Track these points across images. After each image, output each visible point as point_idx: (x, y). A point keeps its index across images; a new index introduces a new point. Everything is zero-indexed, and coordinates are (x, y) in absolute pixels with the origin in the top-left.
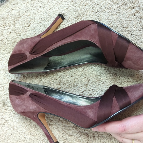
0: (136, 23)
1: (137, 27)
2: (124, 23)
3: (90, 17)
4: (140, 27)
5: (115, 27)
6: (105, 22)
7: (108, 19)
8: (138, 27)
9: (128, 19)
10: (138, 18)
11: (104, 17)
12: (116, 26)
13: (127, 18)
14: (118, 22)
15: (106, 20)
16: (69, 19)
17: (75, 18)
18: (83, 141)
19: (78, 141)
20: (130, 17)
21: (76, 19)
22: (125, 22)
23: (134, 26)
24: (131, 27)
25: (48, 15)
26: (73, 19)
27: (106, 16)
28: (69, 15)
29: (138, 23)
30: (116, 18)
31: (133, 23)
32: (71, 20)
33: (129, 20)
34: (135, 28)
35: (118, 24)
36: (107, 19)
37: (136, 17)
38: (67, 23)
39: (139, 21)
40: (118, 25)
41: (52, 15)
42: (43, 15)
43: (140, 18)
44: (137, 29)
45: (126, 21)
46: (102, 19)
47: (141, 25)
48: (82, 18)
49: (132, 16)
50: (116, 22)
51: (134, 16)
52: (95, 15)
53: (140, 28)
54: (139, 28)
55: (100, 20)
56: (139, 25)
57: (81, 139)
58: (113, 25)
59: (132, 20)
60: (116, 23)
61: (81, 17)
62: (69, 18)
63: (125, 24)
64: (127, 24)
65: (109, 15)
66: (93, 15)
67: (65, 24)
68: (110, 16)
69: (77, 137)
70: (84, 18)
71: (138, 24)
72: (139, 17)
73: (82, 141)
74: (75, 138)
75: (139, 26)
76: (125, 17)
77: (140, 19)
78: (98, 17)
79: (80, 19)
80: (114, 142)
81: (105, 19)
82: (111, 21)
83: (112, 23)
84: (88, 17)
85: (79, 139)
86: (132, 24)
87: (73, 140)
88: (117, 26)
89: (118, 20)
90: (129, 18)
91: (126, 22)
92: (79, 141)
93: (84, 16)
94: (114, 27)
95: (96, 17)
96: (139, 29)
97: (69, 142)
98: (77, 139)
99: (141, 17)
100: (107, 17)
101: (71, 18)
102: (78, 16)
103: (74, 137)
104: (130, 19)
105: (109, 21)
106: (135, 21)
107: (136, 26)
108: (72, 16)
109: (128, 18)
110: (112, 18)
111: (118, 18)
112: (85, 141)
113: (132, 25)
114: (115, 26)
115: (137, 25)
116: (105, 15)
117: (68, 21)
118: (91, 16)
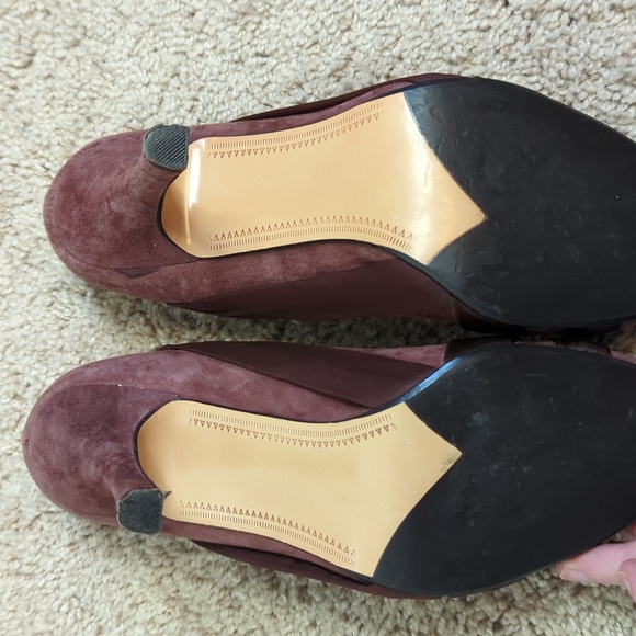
0: (510, 40)
1: (514, 61)
2: (452, 44)
3: (300, 15)
4: (530, 57)
5: (412, 60)
6: (370, 36)
7: (381, 23)
8: (519, 60)
9: (475, 24)
10: (517, 18)
11: (364, 15)
12: (418, 58)
13: (467, 19)
14: (426, 35)
15: (373, 30)
16: (206, 29)
17: (229, 23)
18: (253, 607)
19: (228, 604)
20: (482, 11)
21: (237, 29)
22: (455, 37)
23: (500, 57)
24: (488, 58)
25: (114, 11)
26: (221, 26)
27: (371, 10)
28: (204, 11)
29: (517, 39)
30: (417, 20)
31: (497, 39)
32: (211, 32)
33: (478, 29)
34: (504, 64)
35: (424, 46)
36: (374, 22)
37: (512, 13)
38: (197, 47)
39: (524, 30)
40: (423, 53)
41: (129, 13)
42: (90, 9)
43: (528, 15)
44: (514, 67)
45: (464, 31)
46: (353, 27)
47: (530, 51)
48: (265, 22)
49: (490, 7)
50: (416, 38)
51: (504, 10)
52: (322, 8)
53: (529, 63)
54: (523, 65)
55: (344, 27)
56: (526, 50)
57: (243, 597)
58: (405, 54)
59: (490, 27)
60: (418, 42)
61: (257, 19)
62: (206, 22)
63: (459, 47)
64: (468, 47)
65: (384, 8)
66: (312, 8)
67: (185, 53)
68: (389, 9)
69: (225, 588)
70: (273, 20)
71: (520, 44)
72: (523, 14)
73: (246, 607)
74: (217, 590)
75: (522, 54)
76: (461, 11)
77: (525, 23)
78: (337, 17)
79: (254, 27)
80: (398, 615)
81: (366, 22)
82: (395, 31)
83: (399, 45)
84: (290, 19)
85: (236, 598)
86: (491, 46)
87: (209, 602)
88: (424, 59)
89: (426, 30)
90: (478, 15)
91: (464, 36)
92: (236, 605)
93: (273, 11)
94: (408, 61)
95: (325, 14)
96: (523, 69)
97: (190, 608)
98: (225, 597)
99: (532, 10)
100: (375, 13)
101: (212, 21)
102: (244, 14)
103: (210, 586)
104: (484, 24)
105: (387, 31)
106: (506, 31)
107: (512, 56)
108: (217, 14)
109: (472, 17)
110: (398, 20)
111: (428, 18)
112: (259, 608)
113: (492, 51)
114: (415, 55)
115: (514, 48)
116: (365, 6)
117: (202, 37)
118: (305, 13)
